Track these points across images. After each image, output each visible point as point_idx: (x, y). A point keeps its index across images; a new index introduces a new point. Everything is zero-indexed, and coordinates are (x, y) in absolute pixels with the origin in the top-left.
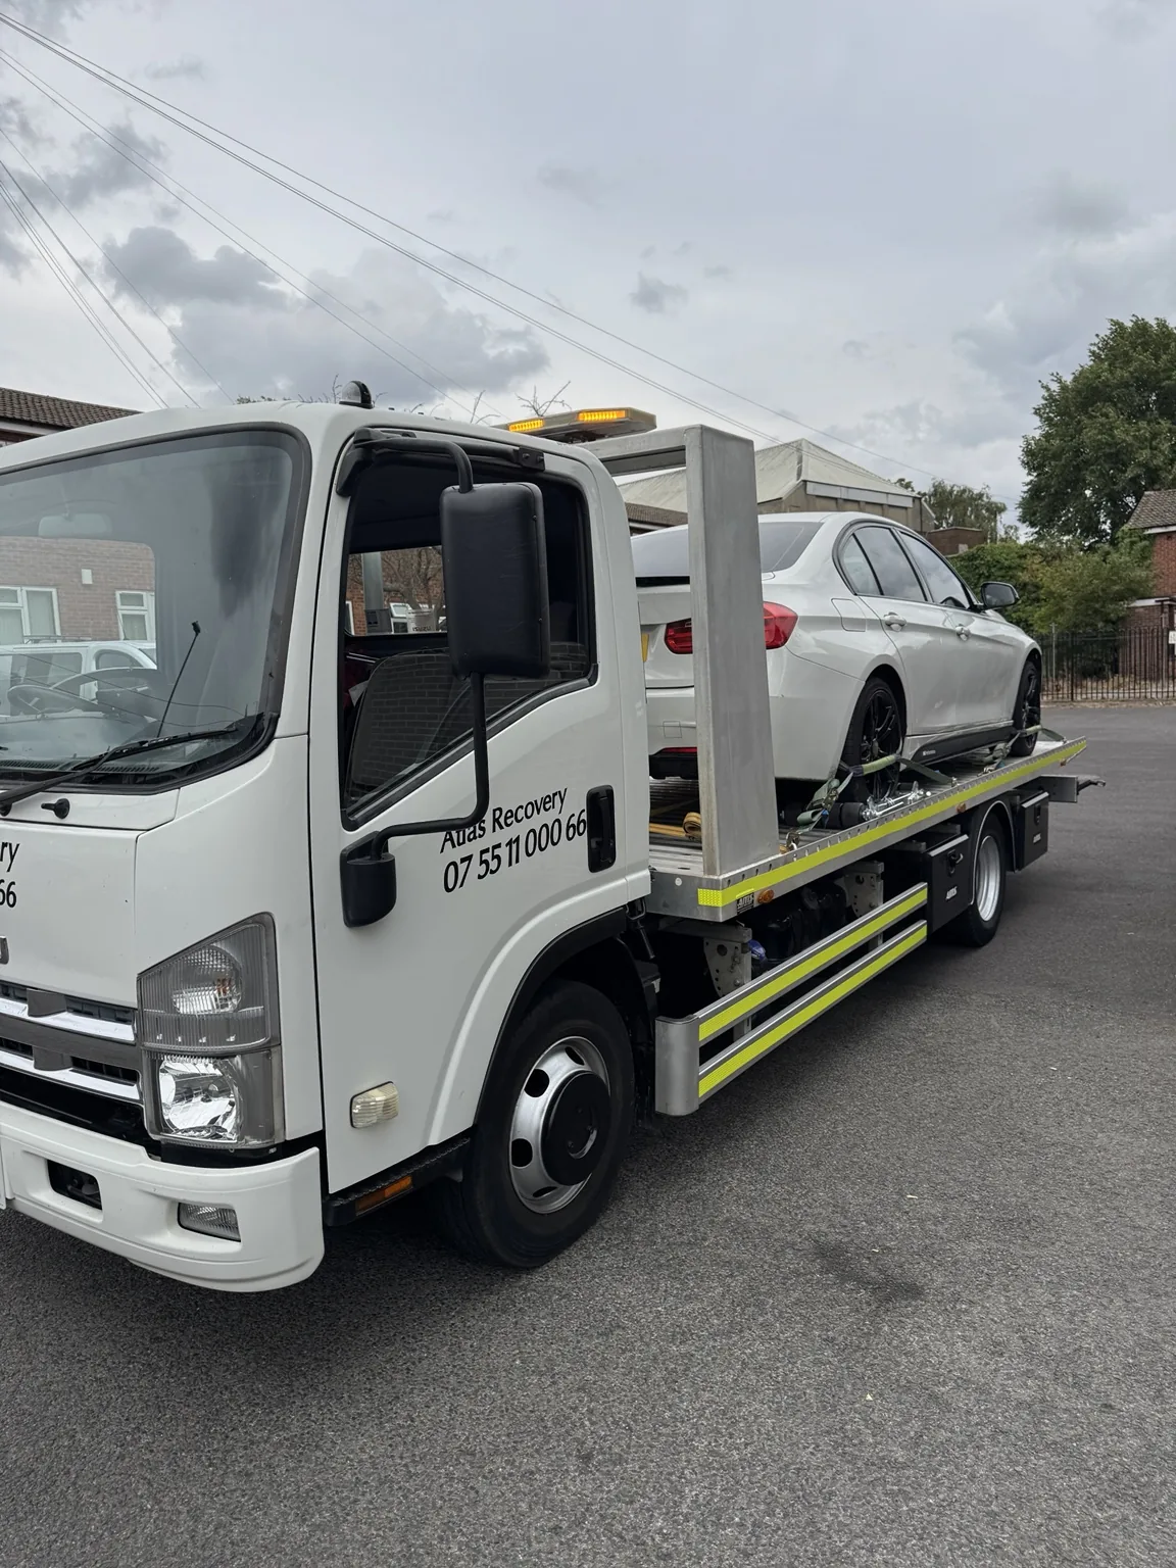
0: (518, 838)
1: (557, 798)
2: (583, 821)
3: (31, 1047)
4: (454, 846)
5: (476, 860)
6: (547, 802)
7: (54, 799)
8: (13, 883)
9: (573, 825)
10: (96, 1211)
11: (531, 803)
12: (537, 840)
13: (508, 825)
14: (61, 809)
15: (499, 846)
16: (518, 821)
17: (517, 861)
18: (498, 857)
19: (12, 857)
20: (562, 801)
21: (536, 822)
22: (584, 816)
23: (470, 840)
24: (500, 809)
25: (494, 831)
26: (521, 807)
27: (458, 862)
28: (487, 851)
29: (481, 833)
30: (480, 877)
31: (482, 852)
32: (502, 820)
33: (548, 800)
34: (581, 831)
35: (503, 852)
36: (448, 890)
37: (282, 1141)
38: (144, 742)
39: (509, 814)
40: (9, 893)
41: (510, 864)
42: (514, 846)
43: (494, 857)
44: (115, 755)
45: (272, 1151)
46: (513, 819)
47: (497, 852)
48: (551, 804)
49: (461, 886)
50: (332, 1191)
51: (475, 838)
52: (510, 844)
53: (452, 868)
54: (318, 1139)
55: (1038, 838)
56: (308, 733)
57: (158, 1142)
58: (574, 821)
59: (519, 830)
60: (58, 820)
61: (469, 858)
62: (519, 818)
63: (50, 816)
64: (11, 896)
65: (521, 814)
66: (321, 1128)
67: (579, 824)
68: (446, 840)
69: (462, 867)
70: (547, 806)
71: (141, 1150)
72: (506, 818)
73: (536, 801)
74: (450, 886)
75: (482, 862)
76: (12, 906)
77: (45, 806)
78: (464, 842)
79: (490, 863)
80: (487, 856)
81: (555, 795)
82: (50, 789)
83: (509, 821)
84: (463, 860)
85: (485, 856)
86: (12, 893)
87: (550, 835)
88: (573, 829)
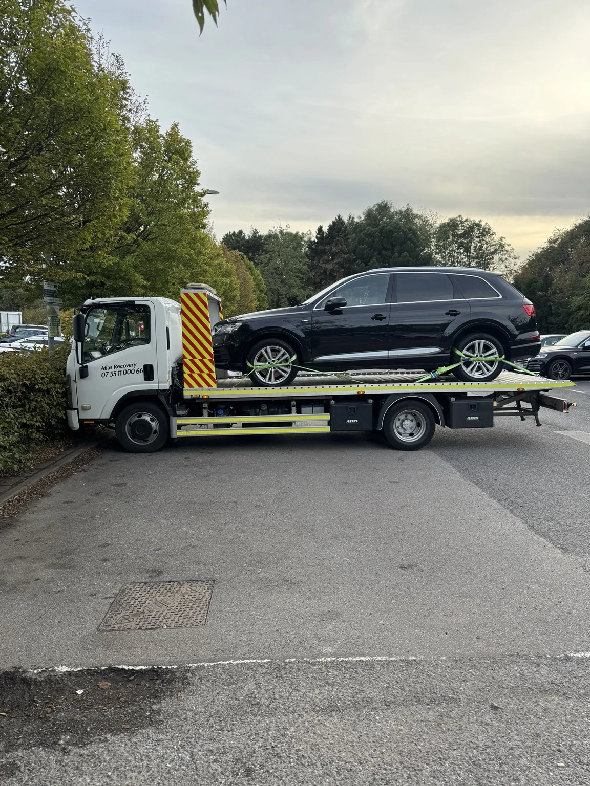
4: (104, 370)
12: (127, 372)
15: (116, 371)
18: (116, 374)
20: (136, 365)
21: (127, 369)
23: (108, 369)
24: (116, 365)
25: (114, 369)
26: (122, 365)
29: (111, 368)
30: (111, 376)
31: (111, 372)
33: (131, 365)
36: (103, 377)
39: (119, 366)
41: (119, 375)
49: (106, 376)
50: (80, 418)
52: (119, 372)
53: (104, 374)
54: (77, 409)
59: (122, 369)
61: (108, 373)
67: (141, 370)
68: (102, 368)
73: (127, 365)
79: (113, 374)
87: (131, 372)
88: (138, 371)
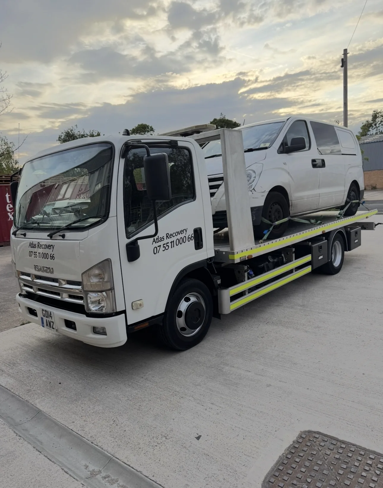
0: (174, 241)
1: (185, 231)
2: (193, 237)
3: (59, 293)
4: (156, 243)
5: (162, 246)
6: (182, 232)
7: (62, 234)
8: (54, 254)
9: (190, 238)
10: (75, 331)
11: (177, 232)
12: (179, 242)
13: (170, 238)
14: (63, 236)
15: (168, 243)
16: (173, 237)
17: (174, 247)
18: (168, 246)
19: (53, 248)
20: (186, 231)
21: (179, 237)
22: (193, 235)
23: (160, 241)
24: (168, 234)
25: (167, 239)
26: (174, 233)
27: (157, 247)
28: (165, 244)
29: (163, 240)
30: (163, 251)
31: (164, 244)
32: (169, 236)
33: (182, 231)
34: (192, 239)
35: (170, 244)
36: (155, 254)
37: (115, 312)
38: (81, 219)
39: (171, 235)
40: (53, 257)
41: (172, 248)
42: (173, 243)
43: (167, 246)
44: (74, 223)
45: (114, 314)
46: (172, 236)
47: (168, 244)
48: (183, 232)
49: (158, 253)
50: (128, 324)
51: (161, 241)
52: (171, 242)
53: (155, 248)
54: (124, 312)
55: (356, 241)
56: (117, 216)
57: (88, 313)
58: (190, 237)
59: (174, 239)
60: (63, 239)
61: (160, 246)
62: (174, 236)
63: (61, 238)
64: (53, 258)
65: (174, 235)
66: (125, 309)
67: (191, 237)
68: (153, 241)
69: (158, 248)
70: (182, 233)
71: (85, 316)
72: (170, 236)
73: (178, 232)
74: (155, 253)
75: (163, 247)
76: (54, 260)
77: (60, 236)
78: (158, 242)
79: (166, 247)
80: (165, 246)
81: (184, 230)
82: (61, 232)
83: (171, 237)
84: (158, 246)
85: (164, 246)
86: (54, 257)
87: (183, 240)
88: (190, 239)
